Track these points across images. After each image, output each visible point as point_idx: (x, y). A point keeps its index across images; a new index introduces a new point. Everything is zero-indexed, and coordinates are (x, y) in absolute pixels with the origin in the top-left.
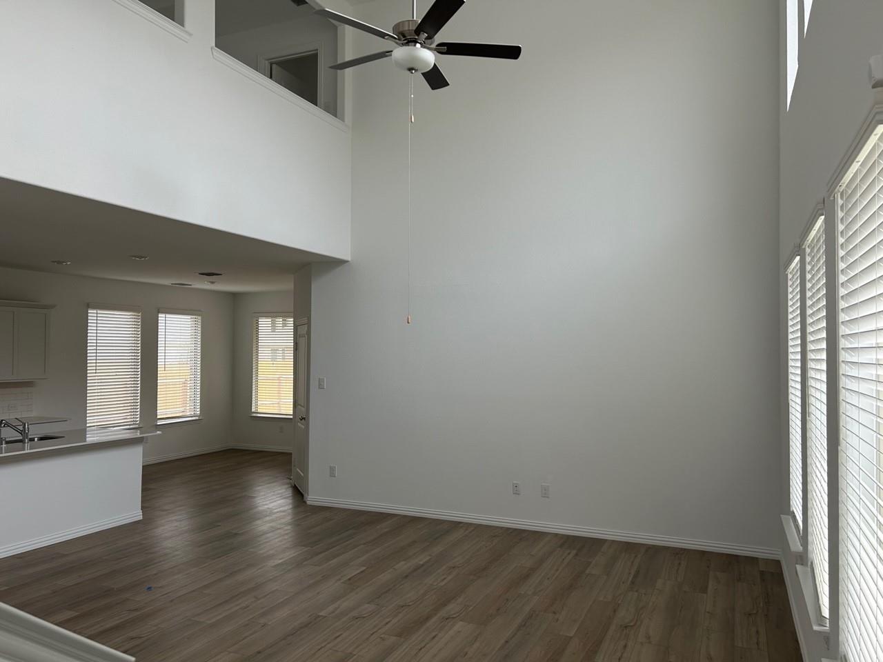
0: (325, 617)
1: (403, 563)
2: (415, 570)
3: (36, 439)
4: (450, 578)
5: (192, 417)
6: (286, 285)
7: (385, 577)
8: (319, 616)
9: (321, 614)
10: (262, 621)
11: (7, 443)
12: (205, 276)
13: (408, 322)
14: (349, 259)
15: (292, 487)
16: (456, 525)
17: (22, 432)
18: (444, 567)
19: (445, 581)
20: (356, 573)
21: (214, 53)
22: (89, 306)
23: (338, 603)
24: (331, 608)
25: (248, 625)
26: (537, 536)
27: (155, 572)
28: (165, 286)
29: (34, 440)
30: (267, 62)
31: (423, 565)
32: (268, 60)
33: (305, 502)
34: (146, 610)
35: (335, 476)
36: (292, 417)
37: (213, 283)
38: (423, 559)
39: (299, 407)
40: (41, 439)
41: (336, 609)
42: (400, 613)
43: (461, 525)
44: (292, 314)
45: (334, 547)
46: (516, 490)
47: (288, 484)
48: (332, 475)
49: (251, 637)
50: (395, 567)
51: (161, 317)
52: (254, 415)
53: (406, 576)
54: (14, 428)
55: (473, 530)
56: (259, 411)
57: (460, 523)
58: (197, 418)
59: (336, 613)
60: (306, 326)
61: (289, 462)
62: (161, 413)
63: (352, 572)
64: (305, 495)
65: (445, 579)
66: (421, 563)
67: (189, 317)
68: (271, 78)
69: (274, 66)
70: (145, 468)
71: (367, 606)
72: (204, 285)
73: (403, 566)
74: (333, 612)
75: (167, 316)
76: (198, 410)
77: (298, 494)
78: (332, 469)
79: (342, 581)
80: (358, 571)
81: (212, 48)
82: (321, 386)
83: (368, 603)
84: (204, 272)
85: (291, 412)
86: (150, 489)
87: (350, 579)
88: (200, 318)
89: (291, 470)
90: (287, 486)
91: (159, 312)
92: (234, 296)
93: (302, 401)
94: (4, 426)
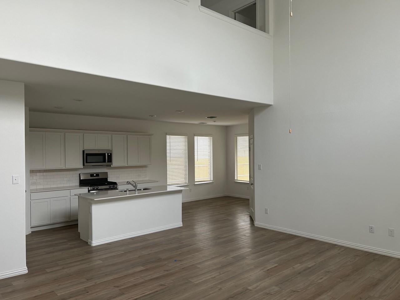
0: (251, 290)
1: (299, 265)
2: (305, 270)
3: (142, 189)
4: (325, 278)
5: (209, 181)
6: (245, 121)
7: (287, 272)
8: (248, 289)
9: (249, 288)
10: (219, 286)
11: (129, 191)
12: (210, 118)
13: (290, 133)
14: (272, 104)
15: (250, 216)
16: (333, 246)
17: (135, 187)
18: (322, 271)
19: (323, 280)
20: (272, 267)
21: (200, 8)
22: (166, 134)
23: (259, 283)
24: (255, 286)
25: (212, 288)
26: (384, 259)
27: (180, 253)
28: (195, 124)
29: (141, 190)
30: (233, 13)
31: (310, 268)
32: (234, 11)
33: (254, 225)
34: (171, 271)
35: (268, 214)
36: (249, 182)
37: (215, 121)
38: (310, 264)
39: (251, 178)
40: (144, 189)
41: (257, 286)
42: (292, 295)
43: (336, 246)
44: (248, 134)
45: (264, 250)
46: (371, 230)
47: (248, 215)
48: (266, 213)
49: (212, 295)
50: (294, 267)
51: (196, 137)
52: (236, 181)
53: (299, 273)
54: (132, 185)
55: (344, 251)
56: (238, 179)
57: (336, 245)
58: (212, 182)
59: (257, 289)
60: (252, 139)
61: (248, 204)
62: (197, 179)
63: (270, 266)
64: (254, 221)
65: (322, 278)
66: (309, 266)
67: (208, 137)
68: (235, 20)
69: (236, 14)
70: (183, 204)
71: (274, 287)
72: (210, 123)
73: (298, 267)
74: (256, 288)
75: (198, 137)
76: (212, 178)
77: (252, 220)
78: (266, 210)
79: (264, 270)
80: (274, 266)
81: (199, 6)
82: (259, 169)
83: (275, 286)
84: (210, 116)
85: (249, 180)
86: (190, 213)
87: (268, 270)
88: (212, 138)
89: (249, 208)
90: (247, 216)
91: (194, 136)
92: (227, 127)
93: (252, 176)
94: (128, 184)
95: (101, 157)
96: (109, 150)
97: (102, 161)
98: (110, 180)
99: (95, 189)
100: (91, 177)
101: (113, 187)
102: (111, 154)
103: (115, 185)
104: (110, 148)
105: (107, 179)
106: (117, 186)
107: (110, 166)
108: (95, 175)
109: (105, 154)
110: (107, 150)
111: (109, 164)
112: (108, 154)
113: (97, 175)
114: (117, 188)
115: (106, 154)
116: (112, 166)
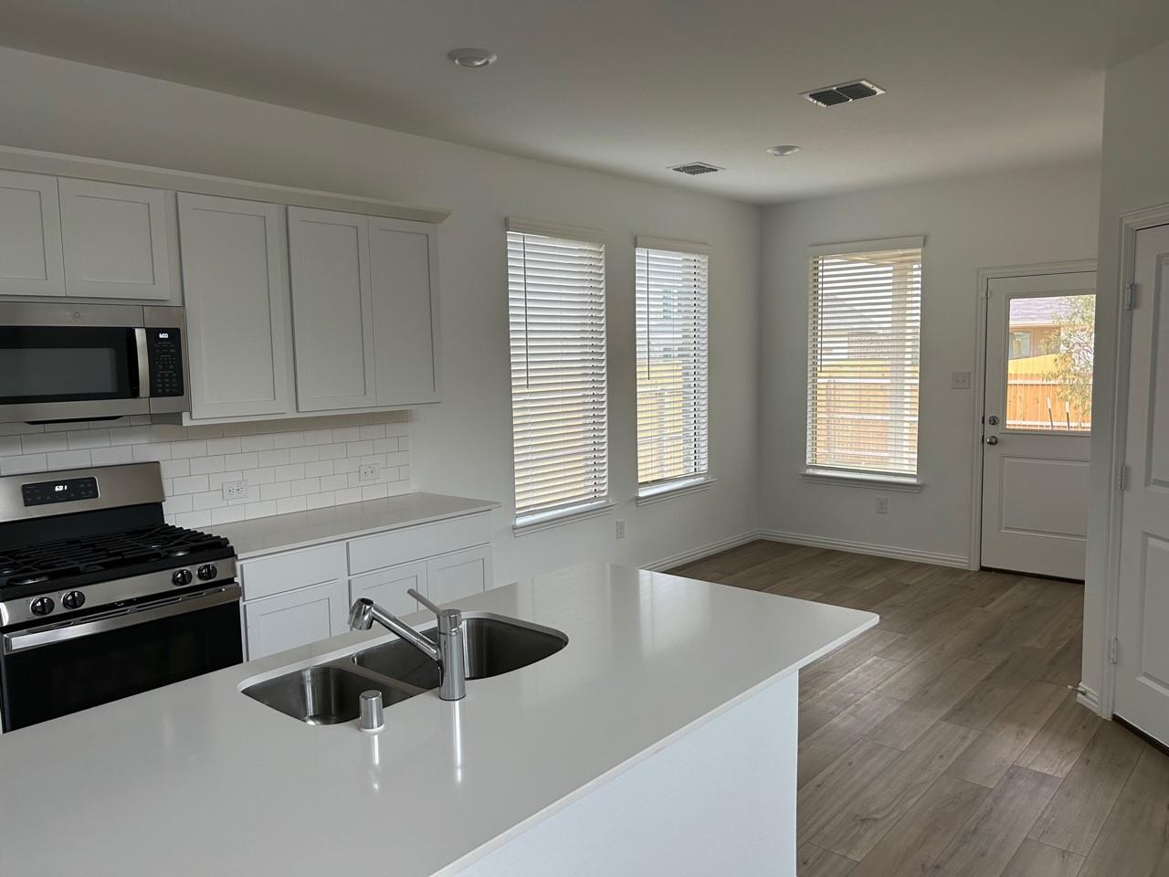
5: (690, 477)
22: (507, 225)
51: (641, 256)
52: (810, 471)
56: (820, 462)
58: (702, 480)
62: (646, 470)
67: (683, 257)
75: (653, 254)
76: (705, 460)
88: (705, 259)
91: (636, 247)
95: (103, 359)
96: (157, 305)
97: (109, 388)
98: (179, 514)
99: (59, 609)
100: (27, 504)
101: (201, 576)
102: (175, 334)
103: (221, 568)
104: (164, 289)
105: (156, 509)
106: (234, 569)
107: (175, 418)
108: (59, 488)
109: (131, 332)
110: (142, 304)
111: (165, 404)
112: (152, 334)
113: (82, 486)
114: (231, 581)
115: (140, 336)
116: (186, 422)
